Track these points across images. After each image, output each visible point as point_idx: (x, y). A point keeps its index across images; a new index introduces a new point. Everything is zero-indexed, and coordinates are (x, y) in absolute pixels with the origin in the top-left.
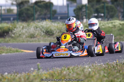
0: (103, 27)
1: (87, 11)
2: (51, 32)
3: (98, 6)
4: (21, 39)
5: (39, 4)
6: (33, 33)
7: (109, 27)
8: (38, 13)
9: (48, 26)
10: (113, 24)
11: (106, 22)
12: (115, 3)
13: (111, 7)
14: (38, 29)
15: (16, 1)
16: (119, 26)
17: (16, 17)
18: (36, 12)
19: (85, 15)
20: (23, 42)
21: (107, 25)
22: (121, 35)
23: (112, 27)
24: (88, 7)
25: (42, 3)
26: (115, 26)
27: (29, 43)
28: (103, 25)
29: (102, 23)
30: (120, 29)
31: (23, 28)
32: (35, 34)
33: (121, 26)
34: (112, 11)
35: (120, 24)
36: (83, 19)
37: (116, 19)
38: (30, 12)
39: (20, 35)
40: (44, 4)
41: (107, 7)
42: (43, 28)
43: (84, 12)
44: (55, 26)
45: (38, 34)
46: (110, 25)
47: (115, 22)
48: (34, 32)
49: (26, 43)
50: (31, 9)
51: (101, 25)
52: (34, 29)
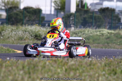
2: (40, 37)
5: (28, 10)
7: (97, 35)
8: (27, 18)
10: (101, 32)
11: (94, 30)
12: (103, 14)
13: (98, 17)
14: (27, 32)
16: (107, 35)
18: (25, 17)
21: (95, 33)
23: (100, 36)
25: (31, 10)
26: (103, 34)
28: (91, 33)
30: (108, 38)
31: (12, 31)
32: (23, 38)
34: (99, 22)
35: (108, 33)
36: (71, 27)
38: (18, 17)
40: (33, 10)
42: (32, 32)
44: (44, 31)
45: (27, 37)
46: (98, 33)
47: (103, 31)
48: (22, 35)
50: (21, 14)
51: (90, 32)
52: (24, 32)
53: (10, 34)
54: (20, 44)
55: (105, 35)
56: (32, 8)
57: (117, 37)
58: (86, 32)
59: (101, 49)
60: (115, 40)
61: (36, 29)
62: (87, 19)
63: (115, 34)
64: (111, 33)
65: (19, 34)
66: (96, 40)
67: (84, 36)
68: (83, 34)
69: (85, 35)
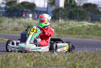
0: (74, 26)
1: (63, 13)
3: (72, 10)
4: (6, 31)
5: (25, 4)
6: (17, 27)
7: (79, 27)
9: (29, 22)
10: (83, 24)
11: (77, 23)
12: (86, 8)
13: (82, 11)
14: (21, 24)
15: (6, 1)
16: (87, 27)
17: (4, 13)
19: (61, 16)
20: (8, 33)
21: (78, 25)
22: (88, 34)
23: (81, 27)
24: (63, 10)
25: (27, 4)
26: (84, 26)
27: (13, 34)
28: (74, 25)
29: (74, 23)
30: (88, 29)
31: (9, 23)
32: (18, 28)
33: (89, 27)
34: (83, 15)
35: (89, 25)
36: (59, 19)
37: (86, 21)
39: (6, 28)
40: (28, 4)
41: (79, 11)
42: (25, 24)
43: (60, 13)
44: (35, 23)
45: (21, 28)
46: (80, 25)
47: (84, 23)
49: (10, 34)
52: (19, 24)
53: (7, 25)
54: (14, 34)
55: (85, 27)
56: (28, 2)
57: (95, 29)
58: (71, 24)
59: (81, 39)
60: (94, 31)
61: (29, 21)
62: (73, 13)
63: (94, 26)
64: (91, 25)
65: (15, 25)
66: (78, 31)
67: (68, 27)
68: (68, 26)
69: (70, 27)
